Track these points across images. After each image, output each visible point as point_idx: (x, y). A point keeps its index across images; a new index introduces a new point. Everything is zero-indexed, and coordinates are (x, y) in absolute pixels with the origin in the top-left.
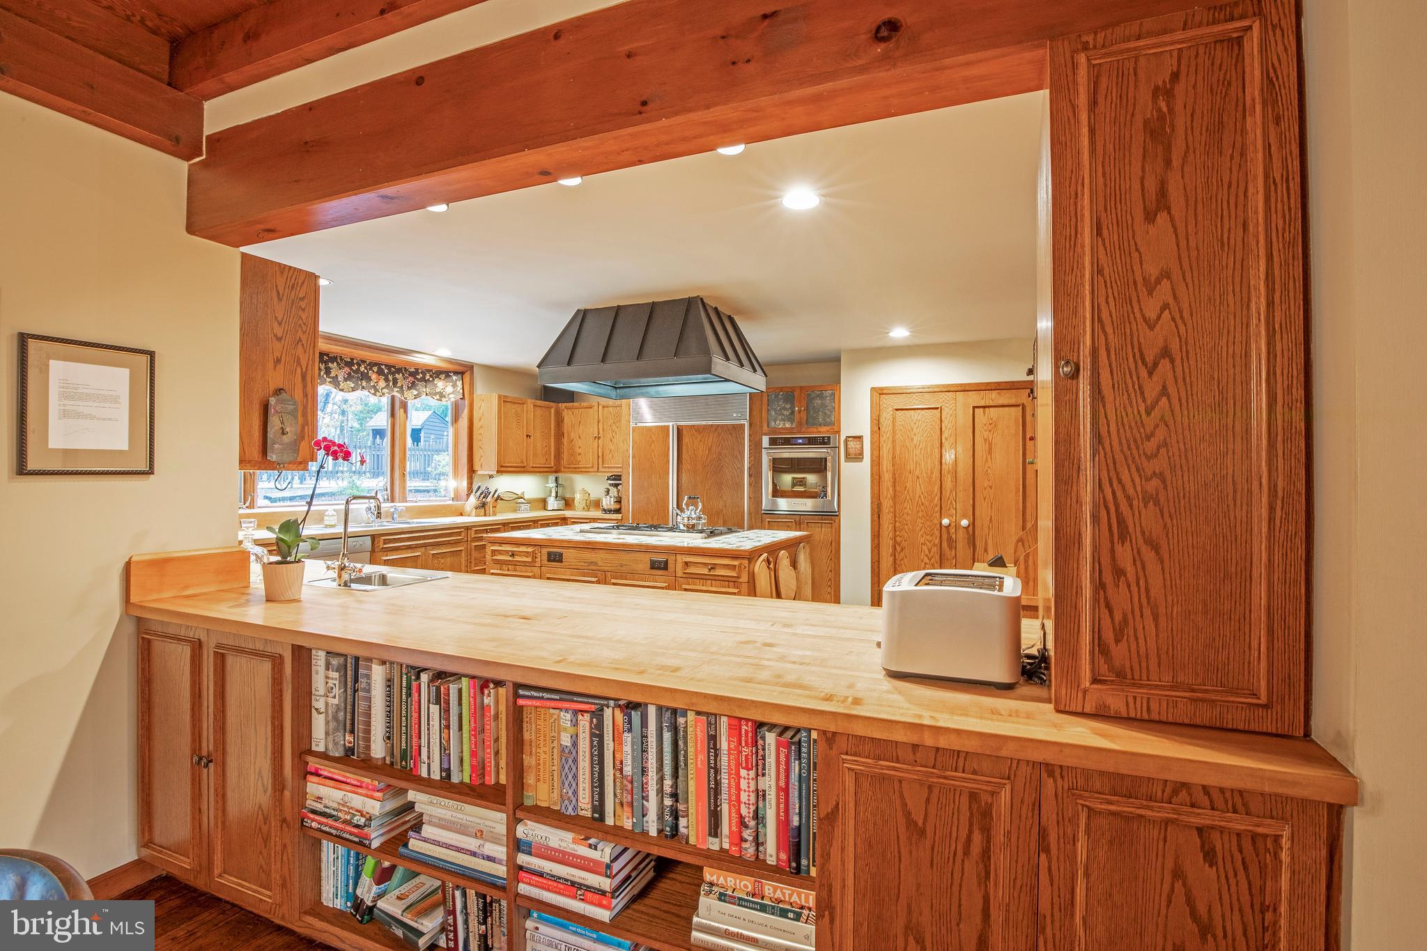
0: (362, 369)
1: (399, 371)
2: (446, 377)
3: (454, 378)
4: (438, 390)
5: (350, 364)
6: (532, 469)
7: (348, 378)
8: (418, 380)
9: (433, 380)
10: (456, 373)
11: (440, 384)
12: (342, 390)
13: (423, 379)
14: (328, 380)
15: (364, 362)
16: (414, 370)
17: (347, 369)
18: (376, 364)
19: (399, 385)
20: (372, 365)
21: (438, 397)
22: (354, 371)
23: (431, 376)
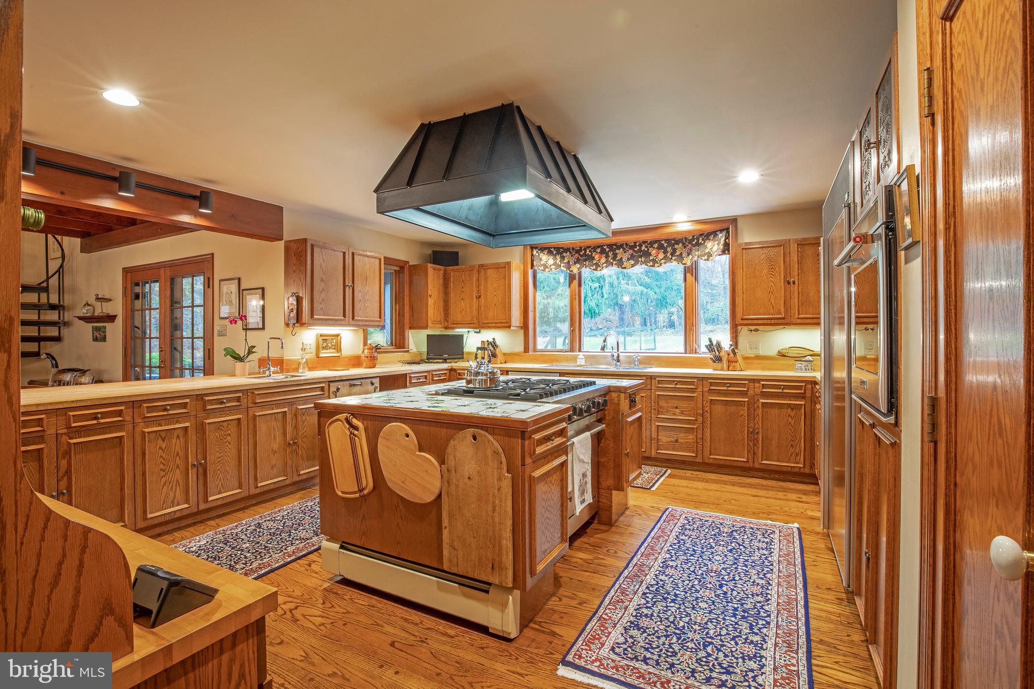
0: (643, 248)
1: (677, 242)
2: (714, 237)
3: (720, 235)
4: (707, 251)
5: (632, 247)
6: (799, 321)
7: (632, 257)
8: (694, 246)
9: (705, 242)
10: (721, 231)
11: (709, 244)
12: (625, 268)
13: (698, 244)
14: (614, 262)
15: (644, 242)
16: (691, 238)
17: (631, 252)
18: (656, 242)
19: (678, 253)
20: (652, 244)
21: (706, 257)
22: (636, 252)
23: (703, 240)
